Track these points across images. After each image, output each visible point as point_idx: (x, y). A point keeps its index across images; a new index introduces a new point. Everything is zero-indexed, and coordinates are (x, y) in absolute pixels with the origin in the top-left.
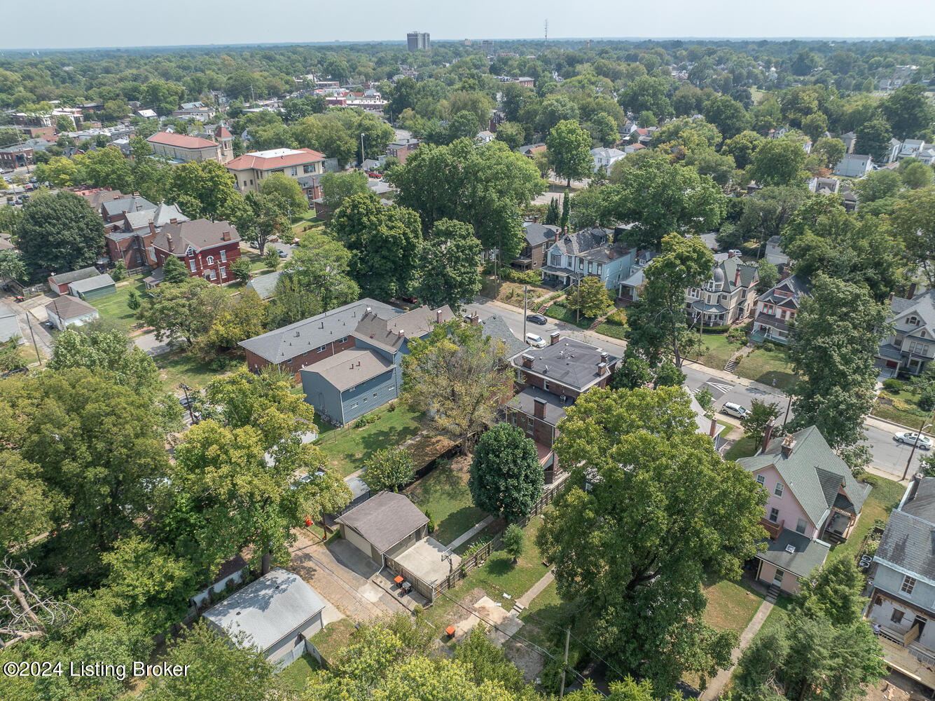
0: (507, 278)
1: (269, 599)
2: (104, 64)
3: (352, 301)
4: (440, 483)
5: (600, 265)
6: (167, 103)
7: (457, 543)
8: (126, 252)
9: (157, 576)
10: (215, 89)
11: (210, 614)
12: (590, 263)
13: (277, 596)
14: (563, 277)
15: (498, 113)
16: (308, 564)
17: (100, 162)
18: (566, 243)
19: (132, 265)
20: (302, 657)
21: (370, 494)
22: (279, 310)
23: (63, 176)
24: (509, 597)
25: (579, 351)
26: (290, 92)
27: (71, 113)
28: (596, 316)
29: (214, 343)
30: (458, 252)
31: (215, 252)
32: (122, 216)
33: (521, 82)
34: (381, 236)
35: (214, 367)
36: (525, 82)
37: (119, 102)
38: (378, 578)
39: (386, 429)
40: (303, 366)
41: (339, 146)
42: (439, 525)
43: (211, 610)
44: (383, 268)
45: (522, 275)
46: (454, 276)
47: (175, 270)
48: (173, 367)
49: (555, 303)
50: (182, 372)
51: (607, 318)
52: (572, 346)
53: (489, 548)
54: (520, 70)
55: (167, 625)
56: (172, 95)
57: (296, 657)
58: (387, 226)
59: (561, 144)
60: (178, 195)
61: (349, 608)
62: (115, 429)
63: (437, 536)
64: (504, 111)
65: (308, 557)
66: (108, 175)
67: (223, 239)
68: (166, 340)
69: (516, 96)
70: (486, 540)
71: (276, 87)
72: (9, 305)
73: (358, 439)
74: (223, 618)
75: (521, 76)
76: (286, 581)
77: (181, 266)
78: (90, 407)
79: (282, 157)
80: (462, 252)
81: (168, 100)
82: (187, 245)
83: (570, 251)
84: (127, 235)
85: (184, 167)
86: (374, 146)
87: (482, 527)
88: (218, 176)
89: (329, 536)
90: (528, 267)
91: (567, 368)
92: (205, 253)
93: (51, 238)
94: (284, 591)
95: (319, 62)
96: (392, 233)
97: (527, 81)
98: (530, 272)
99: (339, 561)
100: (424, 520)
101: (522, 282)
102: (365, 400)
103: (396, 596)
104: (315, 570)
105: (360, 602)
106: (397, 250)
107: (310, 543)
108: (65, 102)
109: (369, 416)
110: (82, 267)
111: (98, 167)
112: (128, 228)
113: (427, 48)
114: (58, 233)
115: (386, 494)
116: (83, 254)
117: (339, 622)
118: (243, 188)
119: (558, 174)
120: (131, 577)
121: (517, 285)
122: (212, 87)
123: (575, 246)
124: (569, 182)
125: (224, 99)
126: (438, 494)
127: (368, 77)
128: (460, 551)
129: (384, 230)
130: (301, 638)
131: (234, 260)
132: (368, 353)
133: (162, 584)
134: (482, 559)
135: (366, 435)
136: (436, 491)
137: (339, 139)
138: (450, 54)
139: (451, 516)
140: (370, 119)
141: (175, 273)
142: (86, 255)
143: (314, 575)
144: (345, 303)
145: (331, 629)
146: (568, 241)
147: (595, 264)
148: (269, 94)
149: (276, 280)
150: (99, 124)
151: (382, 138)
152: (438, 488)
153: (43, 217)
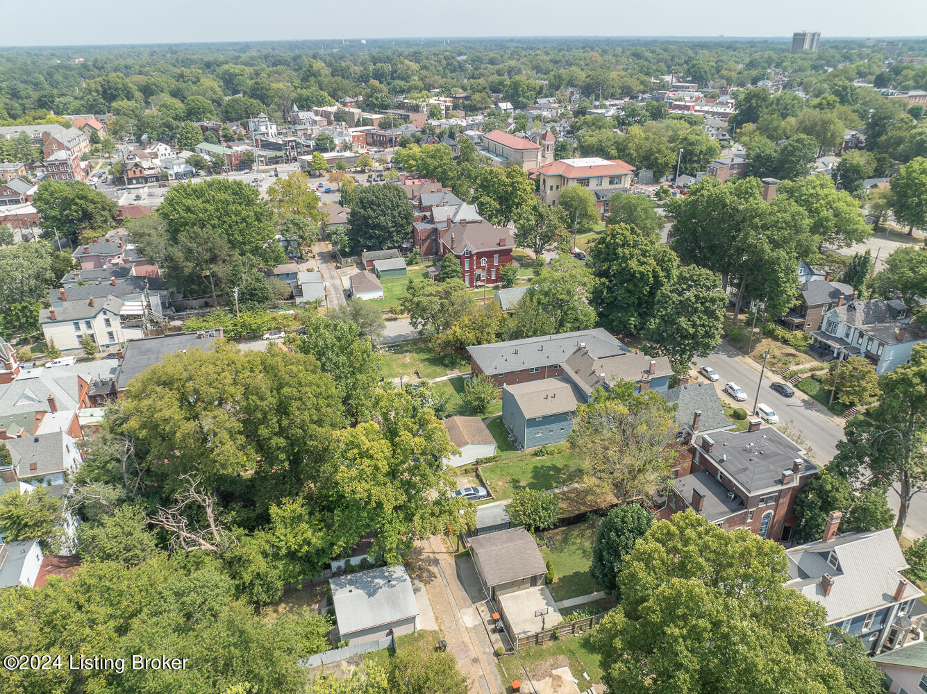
0: (770, 334)
1: (378, 589)
2: (492, 55)
3: (586, 328)
4: (583, 536)
5: (881, 344)
6: (524, 97)
7: (567, 603)
8: (424, 241)
9: (300, 538)
10: (572, 86)
11: (334, 582)
12: (870, 339)
13: (385, 589)
14: (835, 348)
15: (858, 136)
16: (433, 569)
17: (433, 157)
18: (848, 310)
19: (428, 252)
20: (388, 649)
21: (508, 525)
22: (512, 324)
23: (411, 162)
24: (588, 678)
25: (772, 448)
26: (644, 92)
27: (443, 102)
28: (852, 404)
29: (449, 342)
30: (696, 302)
31: (489, 255)
32: (429, 208)
33: (910, 97)
34: (629, 270)
35: (447, 362)
36: (916, 97)
37: (484, 95)
38: (482, 606)
39: (560, 465)
40: (505, 384)
41: (657, 159)
42: (559, 579)
43: (336, 579)
44: (626, 301)
45: (788, 335)
46: (685, 326)
47: (450, 266)
48: (417, 353)
49: (812, 376)
50: (422, 360)
51: (867, 410)
52: (770, 440)
53: (591, 621)
54: (916, 82)
55: (300, 578)
56: (530, 91)
57: (381, 648)
58: (638, 261)
59: (907, 185)
60: (481, 195)
61: (446, 623)
62: (297, 413)
63: (553, 589)
64: (865, 134)
65: (436, 562)
66: (436, 168)
67: (499, 244)
68: (420, 327)
69: (885, 118)
70: (591, 613)
71: (630, 88)
72: (330, 270)
73: (531, 467)
74: (340, 590)
75: (915, 88)
76: (400, 579)
77: (455, 264)
78: (286, 391)
79: (590, 167)
80: (702, 303)
81: (526, 94)
82: (466, 246)
83: (851, 320)
84: (429, 226)
85: (491, 170)
86: (694, 161)
87: (598, 598)
88: (518, 183)
89: (462, 550)
90: (799, 327)
91: (748, 464)
92: (480, 255)
93: (370, 221)
94: (394, 586)
95: (686, 62)
96: (641, 269)
97: (920, 96)
98: (799, 334)
99: (459, 577)
100: (542, 569)
101: (785, 342)
102: (551, 431)
103: (489, 630)
104: (435, 577)
105: (457, 623)
106: (643, 287)
107: (444, 550)
108: (443, 92)
109: (550, 447)
110: (389, 248)
111: (429, 160)
112: (431, 221)
113: (814, 49)
114: (376, 217)
115: (521, 531)
116: (392, 237)
117: (431, 632)
118: (548, 192)
119: (899, 219)
120: (280, 531)
121: (779, 344)
122: (571, 83)
123: (860, 315)
124: (911, 230)
125: (578, 96)
126: (575, 547)
127: (729, 81)
128: (565, 612)
129: (633, 264)
130: (391, 632)
131: (504, 266)
132: (567, 387)
133: (301, 546)
134: (581, 629)
135: (539, 465)
136: (574, 544)
137: (659, 151)
138: (838, 56)
139: (576, 574)
140: (696, 134)
141: (449, 269)
142: (395, 238)
143: (432, 581)
144: (578, 329)
145: (422, 635)
146: (852, 308)
147: (876, 343)
148: (622, 93)
149: (522, 294)
150: (463, 113)
151: (706, 154)
152: (579, 541)
153: (368, 202)
